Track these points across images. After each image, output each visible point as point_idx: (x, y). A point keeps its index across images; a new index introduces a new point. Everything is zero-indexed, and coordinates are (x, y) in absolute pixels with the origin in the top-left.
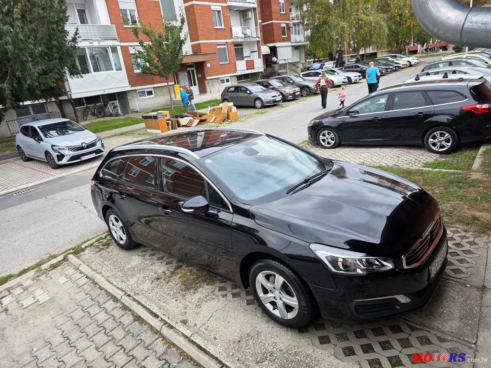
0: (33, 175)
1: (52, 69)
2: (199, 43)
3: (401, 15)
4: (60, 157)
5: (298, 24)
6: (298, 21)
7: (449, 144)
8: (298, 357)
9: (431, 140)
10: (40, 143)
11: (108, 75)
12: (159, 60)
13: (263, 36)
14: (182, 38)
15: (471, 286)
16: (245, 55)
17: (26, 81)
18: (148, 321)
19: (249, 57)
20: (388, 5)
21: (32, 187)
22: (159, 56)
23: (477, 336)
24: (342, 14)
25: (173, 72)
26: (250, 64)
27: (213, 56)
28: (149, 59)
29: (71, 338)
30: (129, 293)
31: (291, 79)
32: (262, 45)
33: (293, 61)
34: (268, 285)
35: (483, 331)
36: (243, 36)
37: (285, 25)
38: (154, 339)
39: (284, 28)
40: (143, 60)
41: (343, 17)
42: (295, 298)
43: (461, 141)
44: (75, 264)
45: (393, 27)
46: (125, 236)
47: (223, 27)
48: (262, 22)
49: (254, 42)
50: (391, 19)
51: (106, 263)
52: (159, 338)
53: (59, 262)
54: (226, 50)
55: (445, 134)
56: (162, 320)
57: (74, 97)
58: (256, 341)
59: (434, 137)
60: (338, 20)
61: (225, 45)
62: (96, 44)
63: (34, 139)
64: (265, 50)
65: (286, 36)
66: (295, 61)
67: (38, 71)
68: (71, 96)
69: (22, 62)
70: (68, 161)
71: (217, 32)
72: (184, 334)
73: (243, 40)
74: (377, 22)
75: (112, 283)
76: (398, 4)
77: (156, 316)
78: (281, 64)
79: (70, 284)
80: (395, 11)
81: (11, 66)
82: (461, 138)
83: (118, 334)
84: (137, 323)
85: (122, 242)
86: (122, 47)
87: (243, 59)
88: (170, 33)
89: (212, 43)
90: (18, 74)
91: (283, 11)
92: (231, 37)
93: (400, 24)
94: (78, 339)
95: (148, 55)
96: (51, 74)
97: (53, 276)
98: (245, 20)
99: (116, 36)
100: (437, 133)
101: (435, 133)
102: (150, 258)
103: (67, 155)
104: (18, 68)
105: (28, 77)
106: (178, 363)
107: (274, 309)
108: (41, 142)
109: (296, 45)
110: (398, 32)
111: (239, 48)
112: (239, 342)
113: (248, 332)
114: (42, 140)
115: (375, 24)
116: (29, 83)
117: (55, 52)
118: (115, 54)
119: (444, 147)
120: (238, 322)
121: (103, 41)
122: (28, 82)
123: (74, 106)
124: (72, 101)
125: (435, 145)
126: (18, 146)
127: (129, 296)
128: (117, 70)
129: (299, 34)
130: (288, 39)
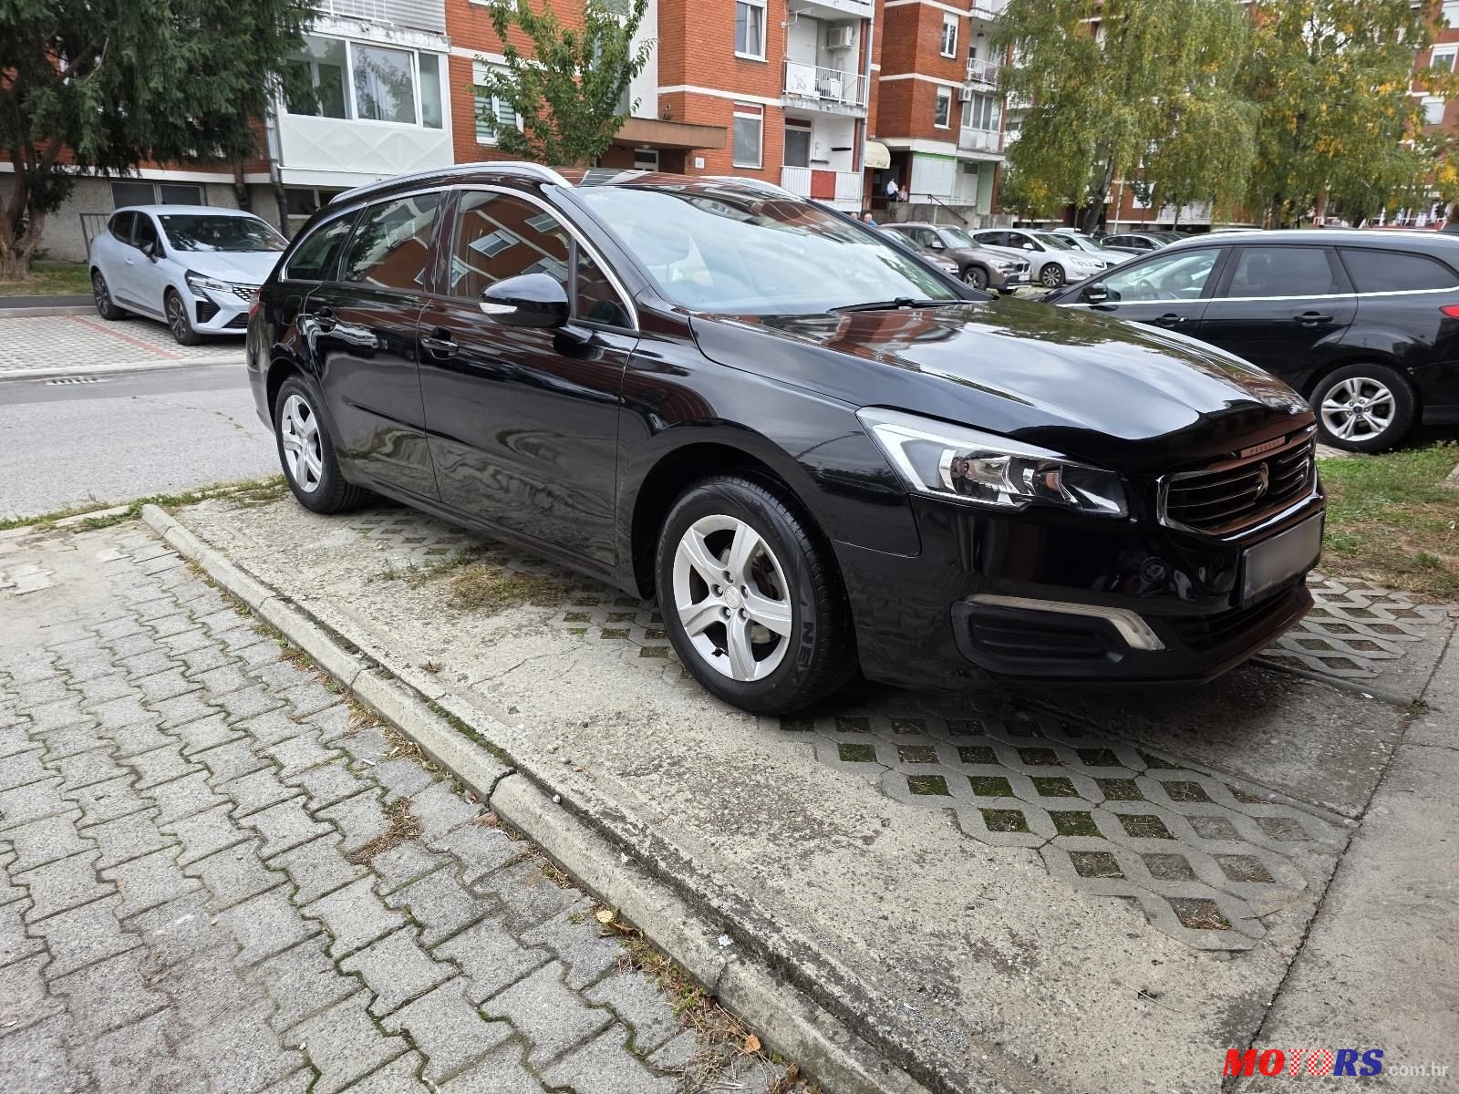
0: (118, 350)
1: (231, 61)
2: (683, 93)
3: (1302, 117)
4: (207, 310)
5: (989, 97)
6: (991, 88)
7: (1385, 423)
8: (759, 777)
9: (1330, 402)
10: (154, 262)
11: (397, 135)
12: (555, 112)
13: (878, 111)
14: (633, 55)
15: (1377, 699)
16: (812, 156)
17: (147, 81)
18: (323, 661)
19: (826, 162)
20: (1271, 83)
21: (105, 374)
22: (554, 101)
23: (1369, 804)
24: (1124, 83)
25: (591, 155)
26: (824, 184)
27: (716, 135)
28: (526, 102)
29: (75, 673)
30: (287, 594)
31: (938, 238)
32: (869, 139)
33: (953, 203)
34: (710, 569)
35: (1390, 795)
36: (817, 95)
37: (947, 93)
38: (327, 703)
39: (944, 100)
40: (507, 104)
41: (1127, 92)
42: (785, 606)
43: (1425, 416)
44: (158, 525)
45: (1275, 147)
46: (320, 465)
47: (762, 58)
48: (883, 73)
49: (846, 119)
50: (1269, 122)
51: (247, 531)
52: (342, 702)
53: (113, 518)
54: (758, 129)
55: (1376, 389)
56: (366, 657)
57: (288, 179)
58: (639, 731)
59: (1342, 396)
60: (1110, 99)
61: (757, 111)
62: (378, 35)
63: (141, 247)
64: (877, 154)
65: (946, 127)
66: (962, 204)
67: (187, 54)
68: (280, 175)
69: (145, 22)
70: (225, 327)
71: (740, 70)
72: (419, 692)
73: (814, 107)
74: (1227, 124)
75: (246, 572)
76: (1300, 79)
77: (350, 648)
78: (916, 206)
79: (126, 565)
80: (1289, 101)
81: (114, 31)
82: (1426, 407)
83: (223, 681)
84: (288, 664)
85: (309, 488)
86: (453, 60)
87: (805, 165)
88: (601, 39)
89: (720, 98)
90: (129, 53)
91: (951, 52)
92: (781, 90)
93: (1294, 143)
94: (95, 678)
95: (525, 93)
96: (223, 74)
97: (80, 545)
98: (831, 52)
99: (441, 24)
100: (1352, 384)
101: (1348, 381)
102: (385, 536)
103: (228, 308)
104: (131, 38)
105: (155, 69)
106: (382, 761)
107: (717, 653)
108: (160, 261)
109: (970, 160)
110: (1285, 168)
111: (798, 130)
112: (586, 725)
113: (621, 709)
114: (163, 255)
115: (1220, 125)
116: (157, 88)
117: (246, 12)
118: (428, 77)
119: (1367, 429)
120: (597, 686)
121: (402, 32)
122: (152, 85)
123: (285, 207)
124: (281, 192)
125: (1338, 419)
126: (95, 269)
127: (288, 600)
128: (426, 124)
129: (986, 126)
130: (952, 136)
